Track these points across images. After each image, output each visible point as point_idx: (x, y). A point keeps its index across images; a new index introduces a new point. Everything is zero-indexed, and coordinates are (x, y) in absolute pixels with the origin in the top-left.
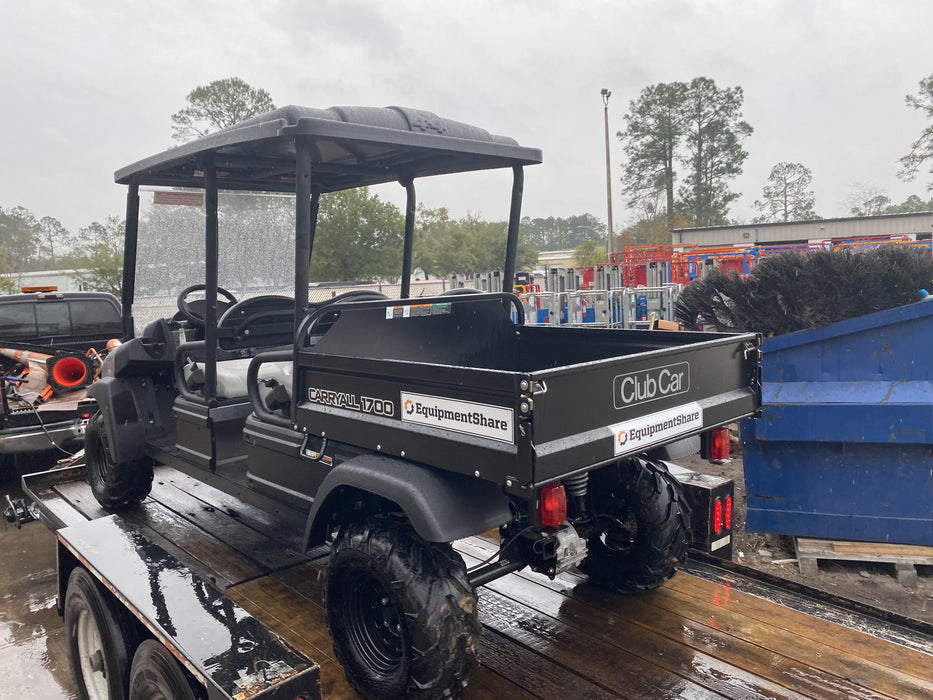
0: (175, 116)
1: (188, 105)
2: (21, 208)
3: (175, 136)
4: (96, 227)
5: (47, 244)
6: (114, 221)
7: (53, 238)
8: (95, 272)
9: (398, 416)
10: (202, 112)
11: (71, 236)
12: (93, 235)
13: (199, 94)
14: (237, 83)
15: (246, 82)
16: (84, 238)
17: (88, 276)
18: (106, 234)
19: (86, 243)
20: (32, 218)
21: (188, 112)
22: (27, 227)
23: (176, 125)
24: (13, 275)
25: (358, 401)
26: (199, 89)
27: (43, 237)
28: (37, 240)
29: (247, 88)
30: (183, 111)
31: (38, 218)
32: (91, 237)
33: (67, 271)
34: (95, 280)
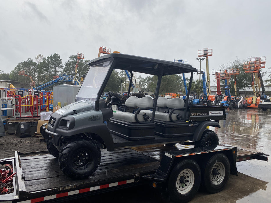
9: (209, 115)
25: (202, 114)
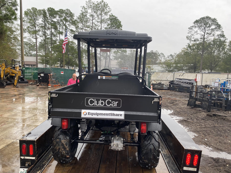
0: (189, 28)
1: (193, 25)
2: (157, 51)
3: (188, 33)
4: (171, 55)
5: (160, 59)
6: (175, 54)
7: (162, 58)
8: (166, 66)
10: (197, 26)
11: (165, 57)
12: (170, 57)
13: (197, 22)
14: (208, 17)
15: (210, 17)
16: (168, 58)
17: (164, 66)
18: (173, 57)
19: (169, 59)
20: (159, 53)
21: (193, 27)
22: (157, 55)
23: (189, 30)
24: (151, 65)
26: (196, 20)
27: (160, 57)
28: (159, 58)
29: (210, 18)
30: (191, 27)
31: (160, 53)
32: (170, 58)
33: (160, 65)
34: (166, 67)
